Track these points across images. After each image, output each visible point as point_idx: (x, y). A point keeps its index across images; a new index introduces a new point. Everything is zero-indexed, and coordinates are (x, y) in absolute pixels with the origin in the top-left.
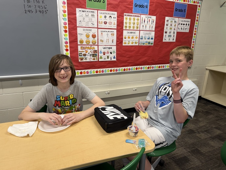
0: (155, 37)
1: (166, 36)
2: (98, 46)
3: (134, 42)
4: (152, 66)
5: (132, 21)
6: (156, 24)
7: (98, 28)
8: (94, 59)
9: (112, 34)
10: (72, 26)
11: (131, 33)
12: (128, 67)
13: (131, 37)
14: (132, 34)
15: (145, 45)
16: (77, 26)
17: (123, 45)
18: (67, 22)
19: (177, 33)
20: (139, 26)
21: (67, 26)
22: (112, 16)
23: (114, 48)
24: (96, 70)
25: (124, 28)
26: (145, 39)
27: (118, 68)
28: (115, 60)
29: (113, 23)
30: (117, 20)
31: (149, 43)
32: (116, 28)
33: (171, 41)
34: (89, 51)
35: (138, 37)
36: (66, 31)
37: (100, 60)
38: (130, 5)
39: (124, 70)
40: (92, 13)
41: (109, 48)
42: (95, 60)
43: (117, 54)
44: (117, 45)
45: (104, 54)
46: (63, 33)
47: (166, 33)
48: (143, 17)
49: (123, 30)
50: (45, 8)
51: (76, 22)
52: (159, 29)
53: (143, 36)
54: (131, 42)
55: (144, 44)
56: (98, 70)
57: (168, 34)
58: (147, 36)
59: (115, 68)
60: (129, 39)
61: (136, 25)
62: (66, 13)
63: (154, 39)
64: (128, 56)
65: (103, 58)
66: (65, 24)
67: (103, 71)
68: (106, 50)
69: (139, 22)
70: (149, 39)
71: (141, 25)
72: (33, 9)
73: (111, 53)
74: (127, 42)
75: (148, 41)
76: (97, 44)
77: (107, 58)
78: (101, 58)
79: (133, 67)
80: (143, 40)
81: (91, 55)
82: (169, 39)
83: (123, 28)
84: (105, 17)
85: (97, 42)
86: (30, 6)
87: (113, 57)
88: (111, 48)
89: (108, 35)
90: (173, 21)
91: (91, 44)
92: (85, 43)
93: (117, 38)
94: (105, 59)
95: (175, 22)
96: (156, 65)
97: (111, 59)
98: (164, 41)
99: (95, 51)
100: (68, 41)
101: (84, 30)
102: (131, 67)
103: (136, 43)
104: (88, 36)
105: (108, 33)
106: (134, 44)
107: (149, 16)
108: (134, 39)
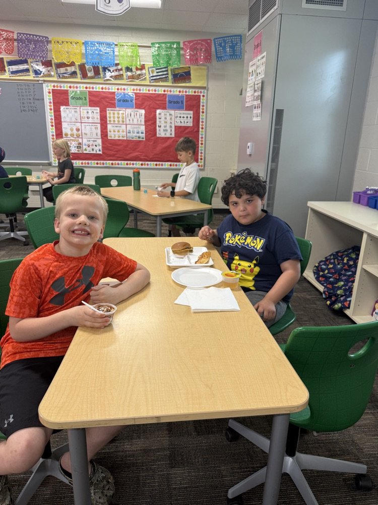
0: (146, 131)
1: (160, 130)
2: (82, 138)
3: (121, 136)
4: (147, 163)
5: (116, 115)
6: (145, 118)
7: (81, 123)
8: (78, 151)
9: (95, 128)
10: (58, 121)
11: (116, 127)
12: (117, 162)
13: (116, 131)
14: (118, 128)
15: (134, 139)
16: (62, 121)
17: (109, 138)
18: (53, 118)
19: (175, 127)
20: (124, 120)
21: (53, 121)
22: (95, 111)
23: (99, 141)
24: (81, 161)
25: (108, 122)
26: (134, 133)
27: (105, 162)
28: (101, 153)
29: (96, 118)
30: (100, 114)
31: (139, 137)
32: (99, 122)
33: (168, 135)
34: (73, 143)
35: (125, 131)
36: (52, 126)
37: (85, 152)
38: (112, 100)
39: (112, 164)
40: (75, 110)
41: (94, 141)
42: (80, 152)
43: (103, 147)
44: (102, 138)
45: (89, 147)
46: (50, 127)
47: (160, 127)
48: (129, 111)
49: (107, 124)
50: (36, 108)
51: (61, 118)
52: (149, 123)
53: (131, 130)
54: (117, 136)
55: (132, 138)
56: (84, 162)
57: (162, 128)
58: (136, 130)
59: (102, 162)
60: (115, 133)
61: (121, 119)
62: (53, 111)
63: (146, 134)
64: (115, 150)
65: (88, 151)
66: (52, 119)
67: (88, 163)
68: (91, 143)
69: (124, 116)
70: (139, 133)
71: (127, 119)
72: (26, 109)
73: (96, 146)
74: (113, 136)
75: (138, 135)
76: (81, 137)
77: (91, 150)
78: (86, 150)
79: (123, 162)
80: (131, 134)
81: (75, 147)
82: (165, 134)
83: (106, 122)
84: (88, 112)
85: (81, 134)
86: (24, 107)
87: (98, 149)
88: (96, 141)
89: (91, 128)
90: (168, 114)
91: (75, 136)
92: (69, 136)
93: (102, 131)
94: (89, 151)
95: (170, 115)
96: (152, 163)
97: (96, 152)
98: (158, 135)
99: (80, 144)
100: (54, 134)
101: (68, 124)
102: (120, 162)
103: (123, 137)
104: (72, 130)
105: (92, 127)
106: (121, 138)
107: (136, 110)
108: (121, 133)
